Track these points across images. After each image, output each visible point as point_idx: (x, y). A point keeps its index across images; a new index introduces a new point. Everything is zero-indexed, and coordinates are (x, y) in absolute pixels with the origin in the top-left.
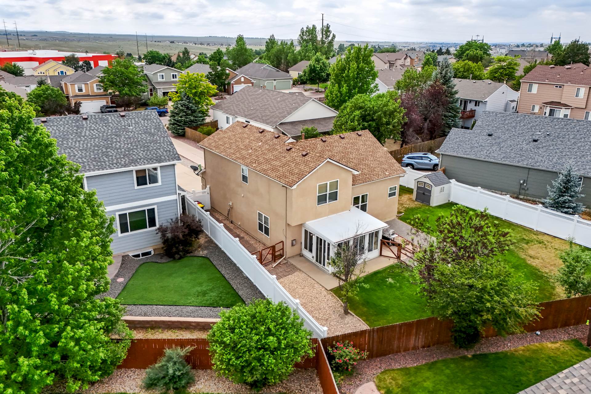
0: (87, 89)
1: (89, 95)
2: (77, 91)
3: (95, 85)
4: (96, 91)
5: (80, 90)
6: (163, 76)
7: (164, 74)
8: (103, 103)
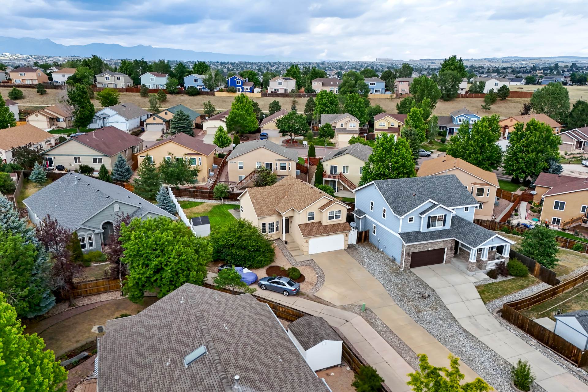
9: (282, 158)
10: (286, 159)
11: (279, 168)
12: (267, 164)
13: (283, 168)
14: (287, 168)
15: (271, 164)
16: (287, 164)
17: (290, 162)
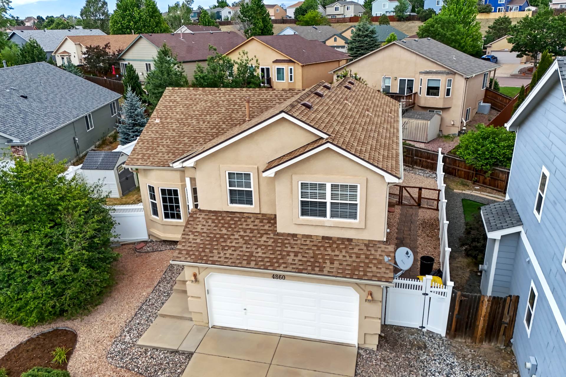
9: (435, 68)
10: (444, 70)
11: (425, 90)
12: (402, 82)
13: (433, 91)
14: (442, 91)
15: (411, 82)
16: (442, 83)
17: (450, 77)
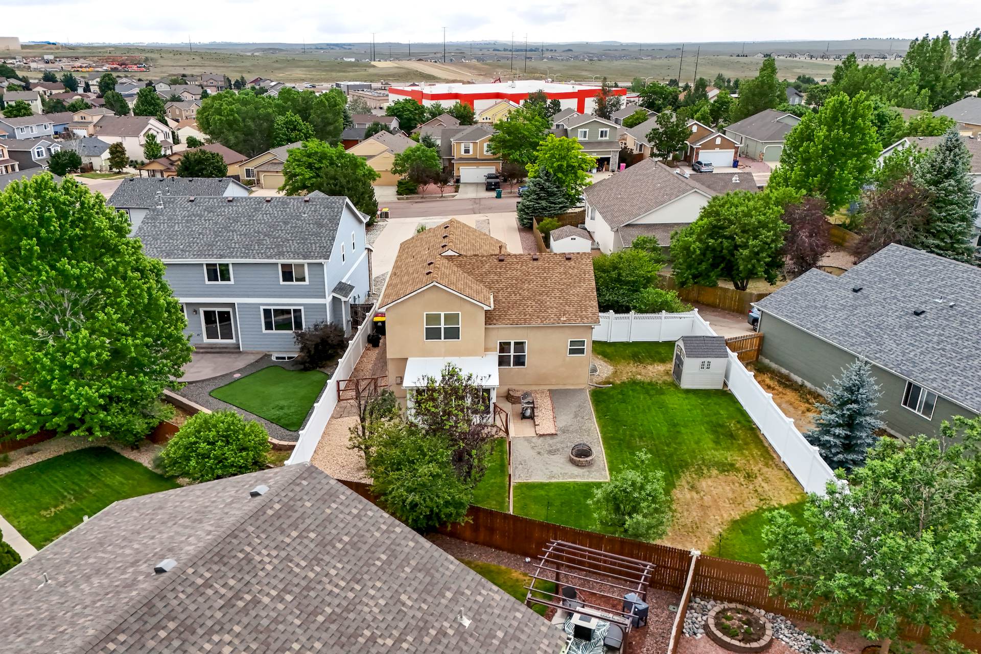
0: (475, 150)
1: (476, 159)
2: (463, 152)
3: (485, 145)
4: (485, 153)
5: (467, 151)
6: (585, 132)
7: (587, 130)
8: (492, 170)
